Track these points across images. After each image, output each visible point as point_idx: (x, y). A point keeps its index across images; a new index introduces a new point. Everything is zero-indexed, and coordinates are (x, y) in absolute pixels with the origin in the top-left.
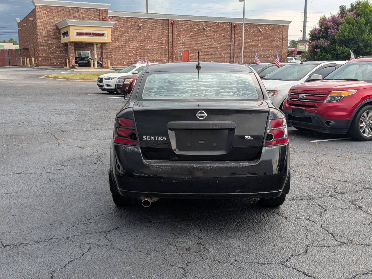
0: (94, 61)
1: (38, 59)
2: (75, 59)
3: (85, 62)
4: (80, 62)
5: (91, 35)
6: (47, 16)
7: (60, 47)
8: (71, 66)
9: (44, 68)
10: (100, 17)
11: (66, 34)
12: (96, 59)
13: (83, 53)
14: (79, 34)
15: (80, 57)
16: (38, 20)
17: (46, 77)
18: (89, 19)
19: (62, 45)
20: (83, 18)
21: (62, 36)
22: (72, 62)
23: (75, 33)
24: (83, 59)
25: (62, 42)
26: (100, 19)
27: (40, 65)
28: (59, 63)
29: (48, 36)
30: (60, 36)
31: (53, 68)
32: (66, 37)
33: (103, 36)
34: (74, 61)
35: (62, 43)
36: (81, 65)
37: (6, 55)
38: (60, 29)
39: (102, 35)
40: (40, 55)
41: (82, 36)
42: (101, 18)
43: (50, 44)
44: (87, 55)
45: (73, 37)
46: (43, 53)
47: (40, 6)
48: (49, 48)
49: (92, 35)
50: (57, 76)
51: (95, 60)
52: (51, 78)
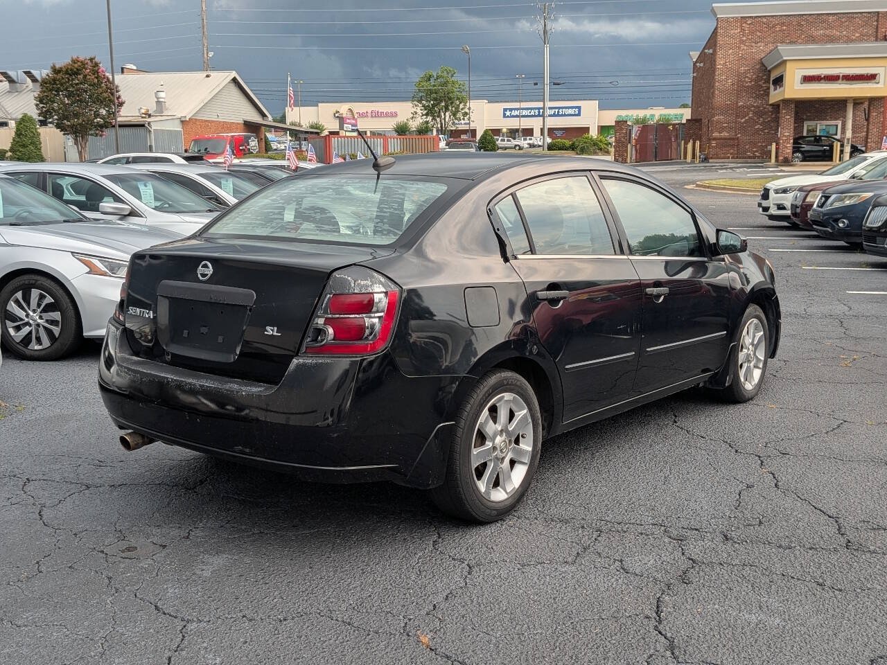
0: (842, 146)
1: (710, 143)
2: (792, 141)
3: (820, 148)
4: (806, 148)
5: (840, 81)
6: (742, 42)
7: (765, 113)
8: (781, 158)
9: (718, 164)
10: (877, 32)
11: (779, 81)
12: (848, 139)
13: (820, 127)
14: (807, 79)
15: (810, 137)
16: (720, 54)
17: (698, 186)
18: (849, 40)
19: (770, 109)
20: (831, 40)
21: (772, 87)
22: (786, 149)
23: (798, 78)
24: (818, 140)
25: (771, 102)
26: (877, 37)
27: (712, 158)
28: (756, 151)
29: (740, 89)
30: (769, 88)
31: (739, 165)
32: (779, 90)
33: (873, 81)
34: (790, 145)
35: (771, 105)
36: (808, 157)
37: (651, 137)
38: (770, 71)
39: (872, 77)
40: (716, 134)
41: (815, 84)
42: (880, 35)
43: (743, 107)
44: (832, 131)
45: (794, 88)
46: (721, 130)
47: (727, 20)
48: (737, 116)
49: (843, 80)
50: (724, 184)
51: (845, 144)
52: (708, 187)
